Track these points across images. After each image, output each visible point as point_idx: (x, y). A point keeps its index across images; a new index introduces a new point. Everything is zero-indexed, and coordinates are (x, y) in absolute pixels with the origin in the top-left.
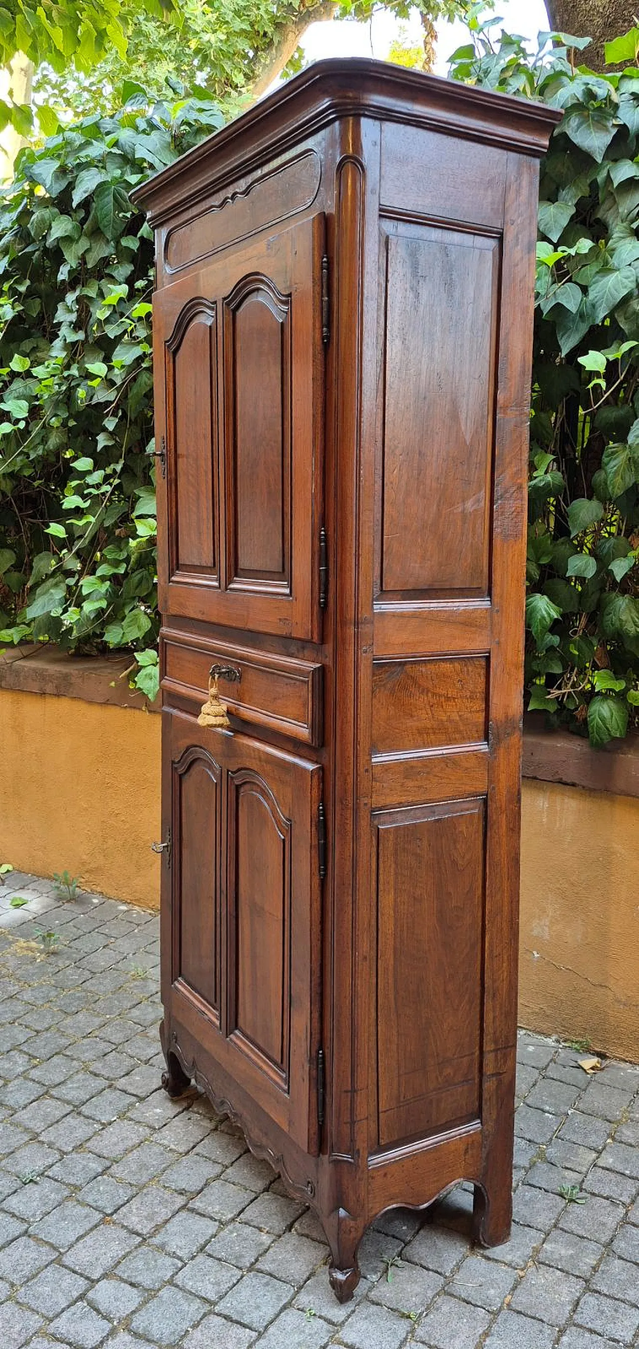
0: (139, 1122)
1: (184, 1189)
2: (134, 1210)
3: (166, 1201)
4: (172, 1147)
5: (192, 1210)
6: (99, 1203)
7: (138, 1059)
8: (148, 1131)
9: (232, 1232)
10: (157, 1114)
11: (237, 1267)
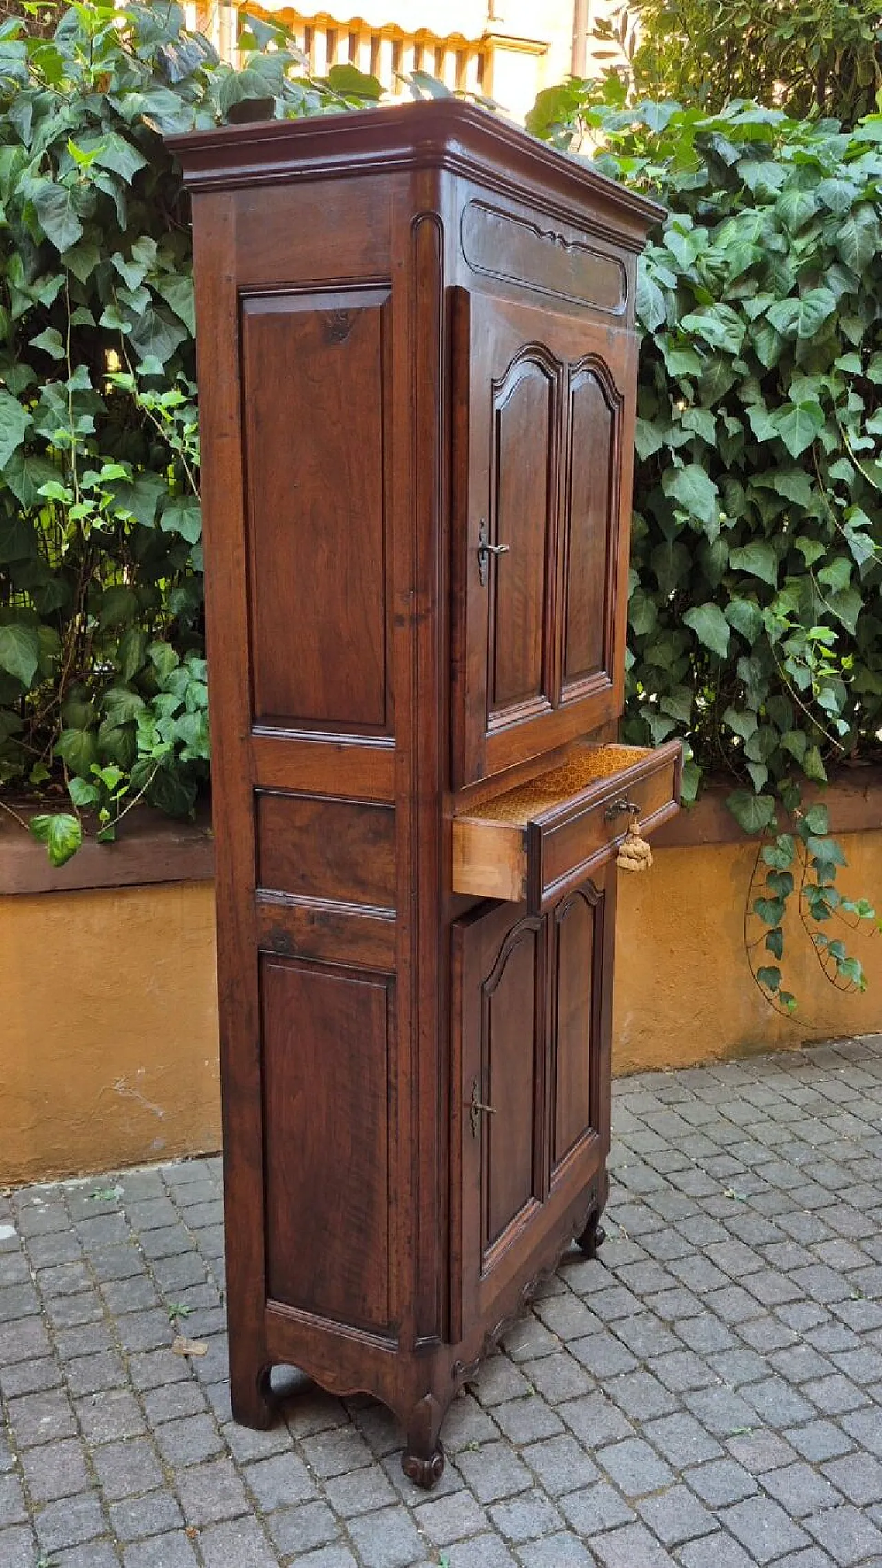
3: (212, 1474)
5: (250, 1462)
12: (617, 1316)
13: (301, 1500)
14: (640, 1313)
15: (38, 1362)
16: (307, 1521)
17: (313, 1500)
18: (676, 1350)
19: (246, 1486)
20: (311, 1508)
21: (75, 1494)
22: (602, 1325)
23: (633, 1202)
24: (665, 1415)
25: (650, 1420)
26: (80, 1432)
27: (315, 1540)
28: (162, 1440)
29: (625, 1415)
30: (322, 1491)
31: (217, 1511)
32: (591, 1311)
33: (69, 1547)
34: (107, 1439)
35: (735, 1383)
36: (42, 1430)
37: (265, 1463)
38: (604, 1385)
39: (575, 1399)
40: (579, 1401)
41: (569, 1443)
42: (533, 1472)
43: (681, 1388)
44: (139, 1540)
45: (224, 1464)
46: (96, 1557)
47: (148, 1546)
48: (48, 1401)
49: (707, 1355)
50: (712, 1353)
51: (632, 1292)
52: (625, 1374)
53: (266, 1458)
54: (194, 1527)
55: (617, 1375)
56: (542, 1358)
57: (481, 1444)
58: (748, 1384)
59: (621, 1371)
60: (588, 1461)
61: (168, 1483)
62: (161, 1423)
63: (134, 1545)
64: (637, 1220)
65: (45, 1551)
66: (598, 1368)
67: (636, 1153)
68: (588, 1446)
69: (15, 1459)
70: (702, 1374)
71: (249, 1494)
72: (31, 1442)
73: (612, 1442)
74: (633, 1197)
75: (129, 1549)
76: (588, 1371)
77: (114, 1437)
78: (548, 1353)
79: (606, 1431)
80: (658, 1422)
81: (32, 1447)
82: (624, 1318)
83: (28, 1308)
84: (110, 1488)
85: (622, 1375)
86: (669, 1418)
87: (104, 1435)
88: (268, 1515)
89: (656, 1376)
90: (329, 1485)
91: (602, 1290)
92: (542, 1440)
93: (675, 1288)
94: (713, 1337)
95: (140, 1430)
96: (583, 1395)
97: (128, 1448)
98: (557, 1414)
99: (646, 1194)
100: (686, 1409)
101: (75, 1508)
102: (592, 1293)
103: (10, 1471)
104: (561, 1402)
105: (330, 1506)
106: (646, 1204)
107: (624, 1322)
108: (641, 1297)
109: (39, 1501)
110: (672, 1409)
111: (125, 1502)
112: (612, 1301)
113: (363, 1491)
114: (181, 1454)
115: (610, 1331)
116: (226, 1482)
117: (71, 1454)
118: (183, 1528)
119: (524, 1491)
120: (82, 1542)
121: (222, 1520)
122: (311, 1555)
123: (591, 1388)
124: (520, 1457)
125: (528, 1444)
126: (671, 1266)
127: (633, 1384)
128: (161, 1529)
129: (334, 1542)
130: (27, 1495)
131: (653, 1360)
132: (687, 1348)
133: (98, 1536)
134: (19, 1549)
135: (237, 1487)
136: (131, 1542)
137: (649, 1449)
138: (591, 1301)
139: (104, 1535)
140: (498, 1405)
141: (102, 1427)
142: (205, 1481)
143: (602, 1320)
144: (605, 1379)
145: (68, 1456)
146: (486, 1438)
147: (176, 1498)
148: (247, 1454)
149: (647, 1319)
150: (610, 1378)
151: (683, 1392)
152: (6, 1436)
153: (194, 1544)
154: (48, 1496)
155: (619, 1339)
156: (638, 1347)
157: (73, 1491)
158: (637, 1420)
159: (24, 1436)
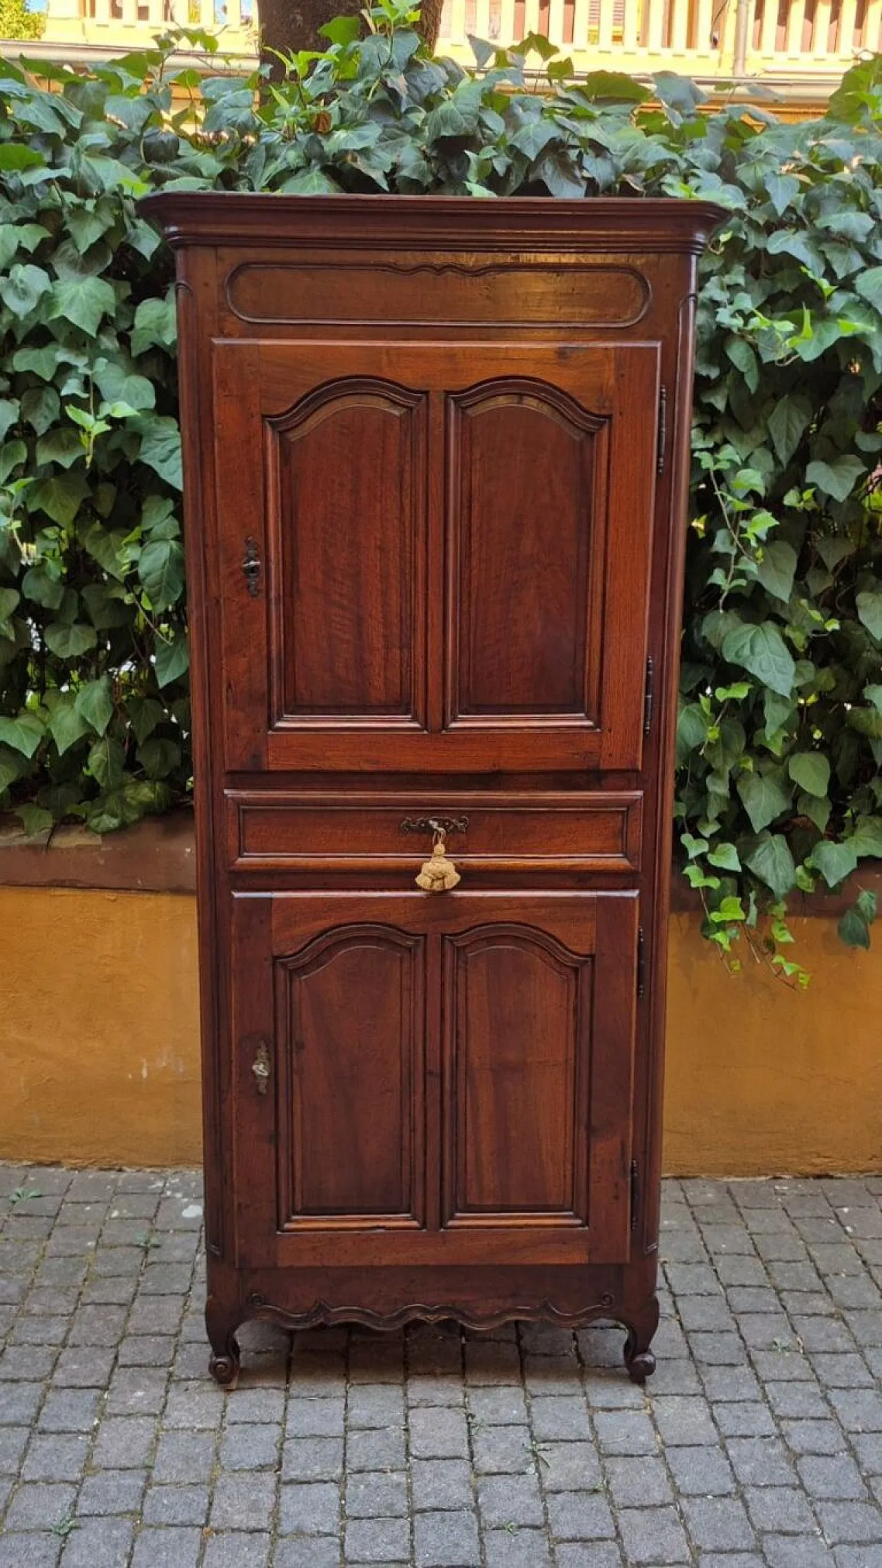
0: (129, 1415)
1: (260, 1465)
2: (229, 1509)
3: (254, 1485)
4: (199, 1426)
5: (291, 1482)
6: (180, 1518)
7: (50, 1345)
8: (151, 1420)
9: (357, 1487)
10: (142, 1398)
11: (396, 1517)
12: (739, 1433)
13: (318, 1532)
14: (769, 1436)
15: (159, 1339)
16: (314, 1554)
17: (330, 1535)
18: (786, 1485)
19: (276, 1504)
20: (323, 1542)
21: (128, 1469)
22: (717, 1439)
23: (831, 1316)
24: (733, 1551)
25: (714, 1552)
26: (162, 1413)
28: (226, 1440)
29: (689, 1539)
30: (343, 1529)
31: (239, 1519)
32: (713, 1419)
33: (99, 1515)
34: (181, 1425)
35: (836, 1538)
36: (131, 1402)
37: (305, 1487)
38: (684, 1502)
39: (642, 1508)
40: (646, 1512)
41: (610, 1552)
43: (769, 1528)
44: (159, 1526)
45: (269, 1478)
46: (114, 1532)
47: (162, 1535)
48: (150, 1377)
49: (820, 1500)
50: (828, 1500)
51: (772, 1411)
52: (715, 1496)
53: (309, 1483)
54: (212, 1529)
55: (704, 1495)
56: (632, 1456)
57: (520, 1527)
58: (851, 1543)
59: (710, 1492)
61: (212, 1481)
62: (234, 1423)
63: (152, 1530)
64: (822, 1335)
65: (77, 1513)
66: (686, 1482)
67: (864, 1262)
68: (629, 1560)
69: (96, 1422)
70: (802, 1519)
71: (275, 1514)
72: (116, 1411)
74: (833, 1310)
75: (145, 1533)
76: (674, 1483)
77: (188, 1425)
78: (641, 1452)
79: (658, 1550)
80: (722, 1556)
81: (116, 1415)
82: (746, 1437)
83: (178, 1286)
84: (159, 1471)
85: (710, 1497)
86: (735, 1556)
87: (180, 1421)
88: (281, 1537)
89: (747, 1507)
90: (352, 1526)
91: (739, 1402)
92: (584, 1540)
93: (826, 1419)
94: (837, 1484)
95: (213, 1424)
96: (654, 1506)
97: (195, 1438)
98: (615, 1519)
99: (849, 1309)
100: (762, 1552)
101: (122, 1482)
102: (726, 1402)
103: (87, 1433)
104: (627, 1508)
105: (342, 1546)
106: (844, 1320)
107: (743, 1441)
108: (778, 1419)
109: (96, 1466)
110: (745, 1546)
111: (165, 1488)
112: (744, 1416)
113: (379, 1540)
114: (235, 1457)
115: (723, 1447)
116: (261, 1495)
117: (143, 1430)
118: (202, 1527)
120: (110, 1514)
121: (239, 1530)
123: (666, 1501)
124: (552, 1551)
125: (569, 1541)
126: (833, 1395)
127: (716, 1509)
128: (182, 1522)
130: (89, 1457)
131: (753, 1490)
132: (801, 1486)
133: (128, 1512)
134: (58, 1505)
135: (268, 1501)
136: (151, 1526)
138: (718, 1410)
139: (132, 1513)
140: (558, 1492)
141: (182, 1413)
142: (244, 1489)
143: (719, 1434)
144: (688, 1496)
145: (141, 1432)
146: (529, 1522)
147: (211, 1495)
148: (294, 1474)
149: (773, 1444)
150: (694, 1497)
151: (768, 1532)
152: (99, 1399)
153: (203, 1545)
154: (105, 1464)
155: (728, 1458)
156: (745, 1470)
157: (129, 1465)
158: (699, 1548)
159: (114, 1405)
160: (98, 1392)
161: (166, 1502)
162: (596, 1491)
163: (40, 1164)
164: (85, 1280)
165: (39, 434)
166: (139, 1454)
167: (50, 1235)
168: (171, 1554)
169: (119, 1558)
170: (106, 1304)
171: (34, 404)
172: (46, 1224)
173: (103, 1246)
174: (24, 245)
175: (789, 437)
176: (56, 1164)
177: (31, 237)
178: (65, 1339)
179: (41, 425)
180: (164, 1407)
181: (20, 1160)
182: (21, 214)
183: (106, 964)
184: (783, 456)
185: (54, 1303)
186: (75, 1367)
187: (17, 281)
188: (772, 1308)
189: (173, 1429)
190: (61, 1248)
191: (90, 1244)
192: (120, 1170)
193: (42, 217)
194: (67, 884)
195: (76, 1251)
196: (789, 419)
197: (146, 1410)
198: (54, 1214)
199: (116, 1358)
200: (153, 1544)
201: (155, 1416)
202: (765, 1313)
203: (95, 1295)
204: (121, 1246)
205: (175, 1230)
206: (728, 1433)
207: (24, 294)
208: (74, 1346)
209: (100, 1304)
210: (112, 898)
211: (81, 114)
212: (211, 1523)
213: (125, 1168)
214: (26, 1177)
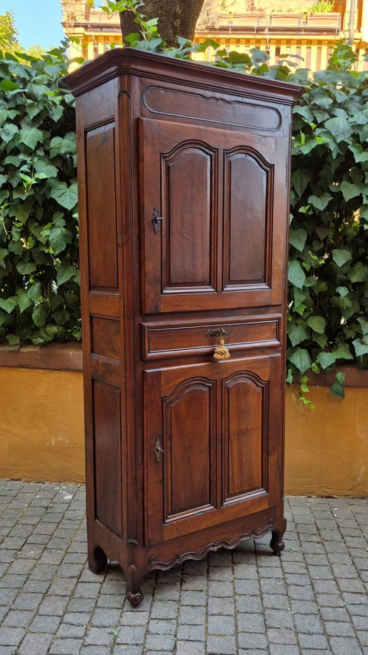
0: (27, 558)
1: (72, 576)
2: (56, 589)
3: (68, 582)
4: (52, 563)
5: (83, 582)
8: (34, 561)
10: (32, 554)
12: (267, 577)
13: (89, 598)
14: (279, 578)
15: (44, 536)
16: (85, 604)
17: (93, 599)
18: (281, 594)
19: (75, 588)
20: (89, 601)
22: (257, 578)
23: (318, 543)
24: (251, 613)
25: (244, 613)
26: (39, 559)
27: (81, 610)
28: (61, 568)
29: (235, 608)
30: (99, 597)
31: (59, 592)
32: (258, 572)
34: (45, 563)
35: (296, 612)
36: (28, 555)
37: (88, 584)
38: (237, 596)
39: (219, 597)
40: (220, 599)
41: (202, 610)
42: (179, 614)
44: (28, 592)
45: (74, 580)
47: (28, 595)
48: (37, 548)
49: (293, 599)
50: (297, 599)
51: (283, 570)
52: (250, 596)
53: (89, 582)
54: (48, 595)
56: (220, 581)
57: (169, 600)
58: (302, 614)
59: (248, 594)
60: (204, 618)
61: (52, 580)
62: (66, 563)
63: (25, 593)
64: (312, 548)
66: (239, 590)
67: (338, 526)
68: (209, 613)
69: (13, 560)
70: (283, 605)
71: (73, 591)
72: (22, 557)
73: (220, 614)
74: (319, 540)
75: (23, 594)
76: (235, 590)
77: (48, 563)
78: (225, 580)
79: (221, 611)
80: (247, 614)
81: (21, 558)
82: (269, 578)
83: (56, 520)
84: (33, 576)
85: (248, 596)
87: (45, 561)
88: (74, 598)
89: (262, 600)
90: (102, 596)
91: (270, 567)
92: (193, 606)
93: (304, 574)
94: (302, 595)
95: (58, 563)
96: (224, 597)
97: (49, 567)
98: (207, 600)
99: (326, 541)
100: (264, 614)
101: (18, 578)
102: (265, 567)
103: (8, 563)
104: (213, 597)
105: (97, 602)
106: (323, 545)
107: (268, 579)
108: (284, 573)
109: (9, 573)
110: (257, 612)
111: (33, 581)
112: (271, 571)
113: (112, 601)
114: (64, 573)
115: (259, 581)
116: (70, 585)
117: (31, 564)
118: (44, 594)
119: (170, 619)
120: (11, 588)
121: (58, 595)
122: (76, 613)
123: (230, 596)
124: (179, 609)
125: (186, 606)
126: (310, 567)
127: (249, 599)
128: (37, 592)
129: (87, 612)
130: (7, 570)
131: (266, 595)
132: (287, 595)
133: (17, 588)
135: (72, 587)
137: (233, 622)
138: (260, 569)
139: (19, 588)
140: (187, 591)
141: (47, 559)
142: (64, 583)
143: (259, 576)
144: (239, 595)
145: (29, 564)
146: (172, 599)
147: (50, 585)
148: (84, 579)
149: (280, 581)
150: (242, 595)
151: (269, 608)
152: (16, 553)
153: (43, 599)
154: (13, 573)
155: (260, 584)
156: (265, 589)
157: (22, 574)
158: (238, 611)
159: (21, 555)
160: (16, 551)
161: (32, 585)
162: (202, 591)
163: (13, 480)
164: (21, 517)
165: (14, 187)
166: (26, 570)
167: (11, 502)
168: (30, 601)
169: (10, 601)
170: (26, 524)
171: (13, 176)
172: (10, 498)
173: (31, 506)
174: (10, 117)
175: (301, 186)
176: (19, 480)
177: (12, 115)
178: (8, 534)
179: (15, 184)
180: (40, 557)
181: (5, 478)
182: (10, 106)
183: (39, 399)
184: (300, 194)
185: (7, 523)
186: (9, 543)
187: (6, 129)
188: (294, 539)
189: (42, 563)
190: (14, 506)
191: (25, 505)
192: (44, 483)
193: (18, 107)
194: (25, 366)
195: (20, 508)
196: (301, 179)
197: (33, 557)
198: (15, 496)
199: (26, 541)
200: (24, 598)
201: (36, 559)
202: (290, 540)
203: (24, 522)
204: (38, 506)
205: (60, 503)
206: (262, 576)
207: (8, 134)
208: (11, 537)
209: (24, 524)
210: (43, 372)
211: (36, 72)
212: (48, 593)
213: (45, 482)
214: (7, 484)
